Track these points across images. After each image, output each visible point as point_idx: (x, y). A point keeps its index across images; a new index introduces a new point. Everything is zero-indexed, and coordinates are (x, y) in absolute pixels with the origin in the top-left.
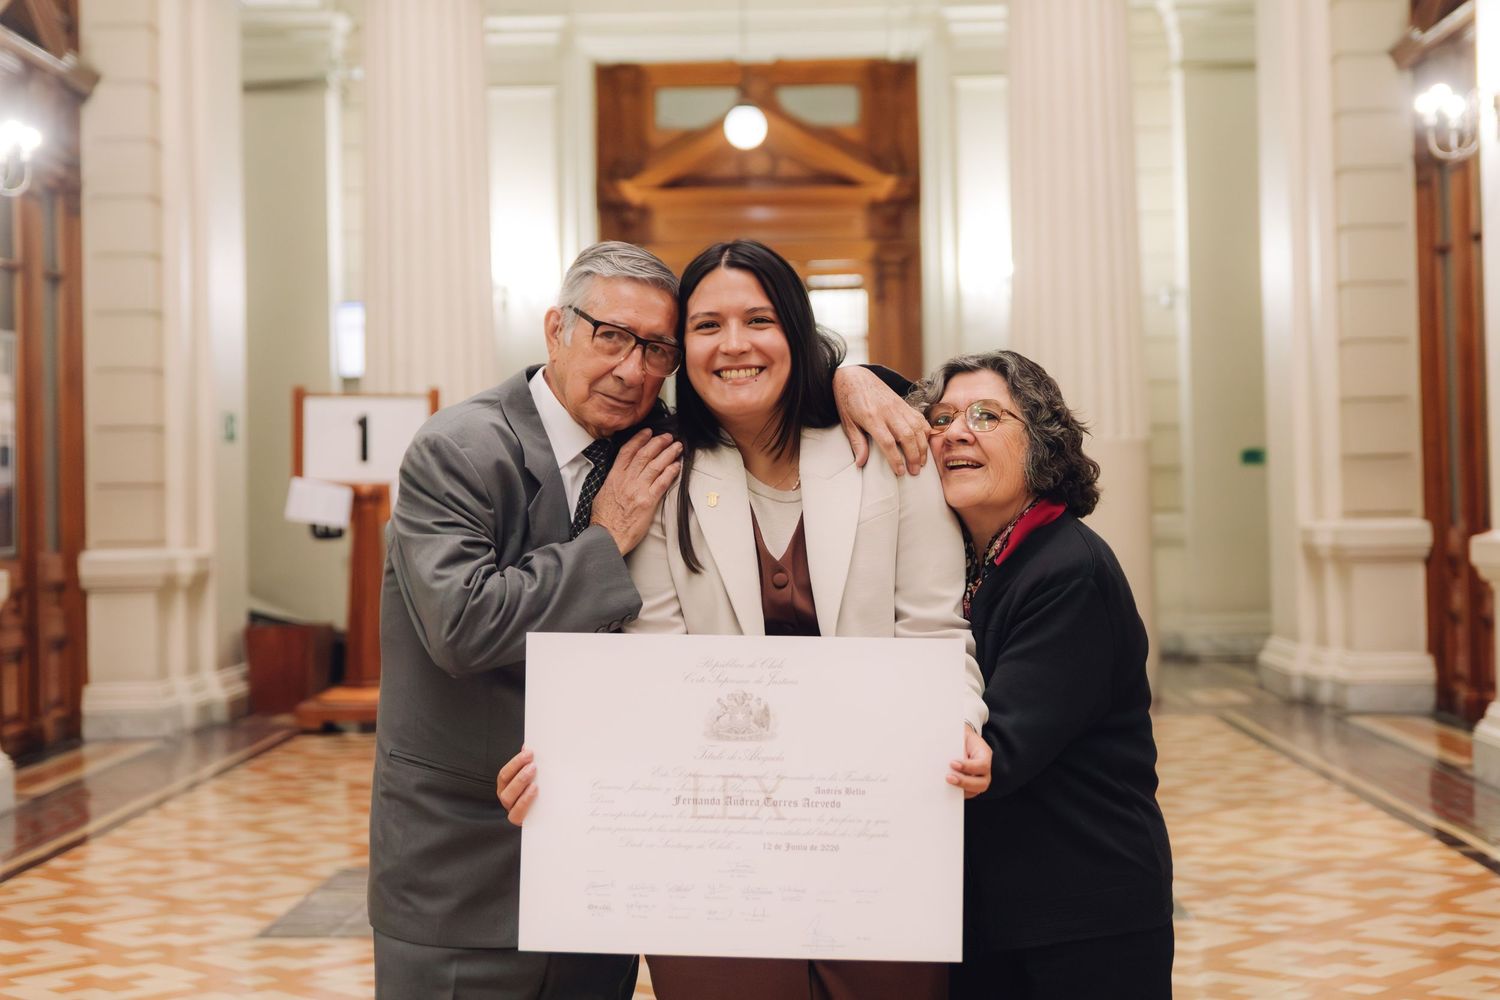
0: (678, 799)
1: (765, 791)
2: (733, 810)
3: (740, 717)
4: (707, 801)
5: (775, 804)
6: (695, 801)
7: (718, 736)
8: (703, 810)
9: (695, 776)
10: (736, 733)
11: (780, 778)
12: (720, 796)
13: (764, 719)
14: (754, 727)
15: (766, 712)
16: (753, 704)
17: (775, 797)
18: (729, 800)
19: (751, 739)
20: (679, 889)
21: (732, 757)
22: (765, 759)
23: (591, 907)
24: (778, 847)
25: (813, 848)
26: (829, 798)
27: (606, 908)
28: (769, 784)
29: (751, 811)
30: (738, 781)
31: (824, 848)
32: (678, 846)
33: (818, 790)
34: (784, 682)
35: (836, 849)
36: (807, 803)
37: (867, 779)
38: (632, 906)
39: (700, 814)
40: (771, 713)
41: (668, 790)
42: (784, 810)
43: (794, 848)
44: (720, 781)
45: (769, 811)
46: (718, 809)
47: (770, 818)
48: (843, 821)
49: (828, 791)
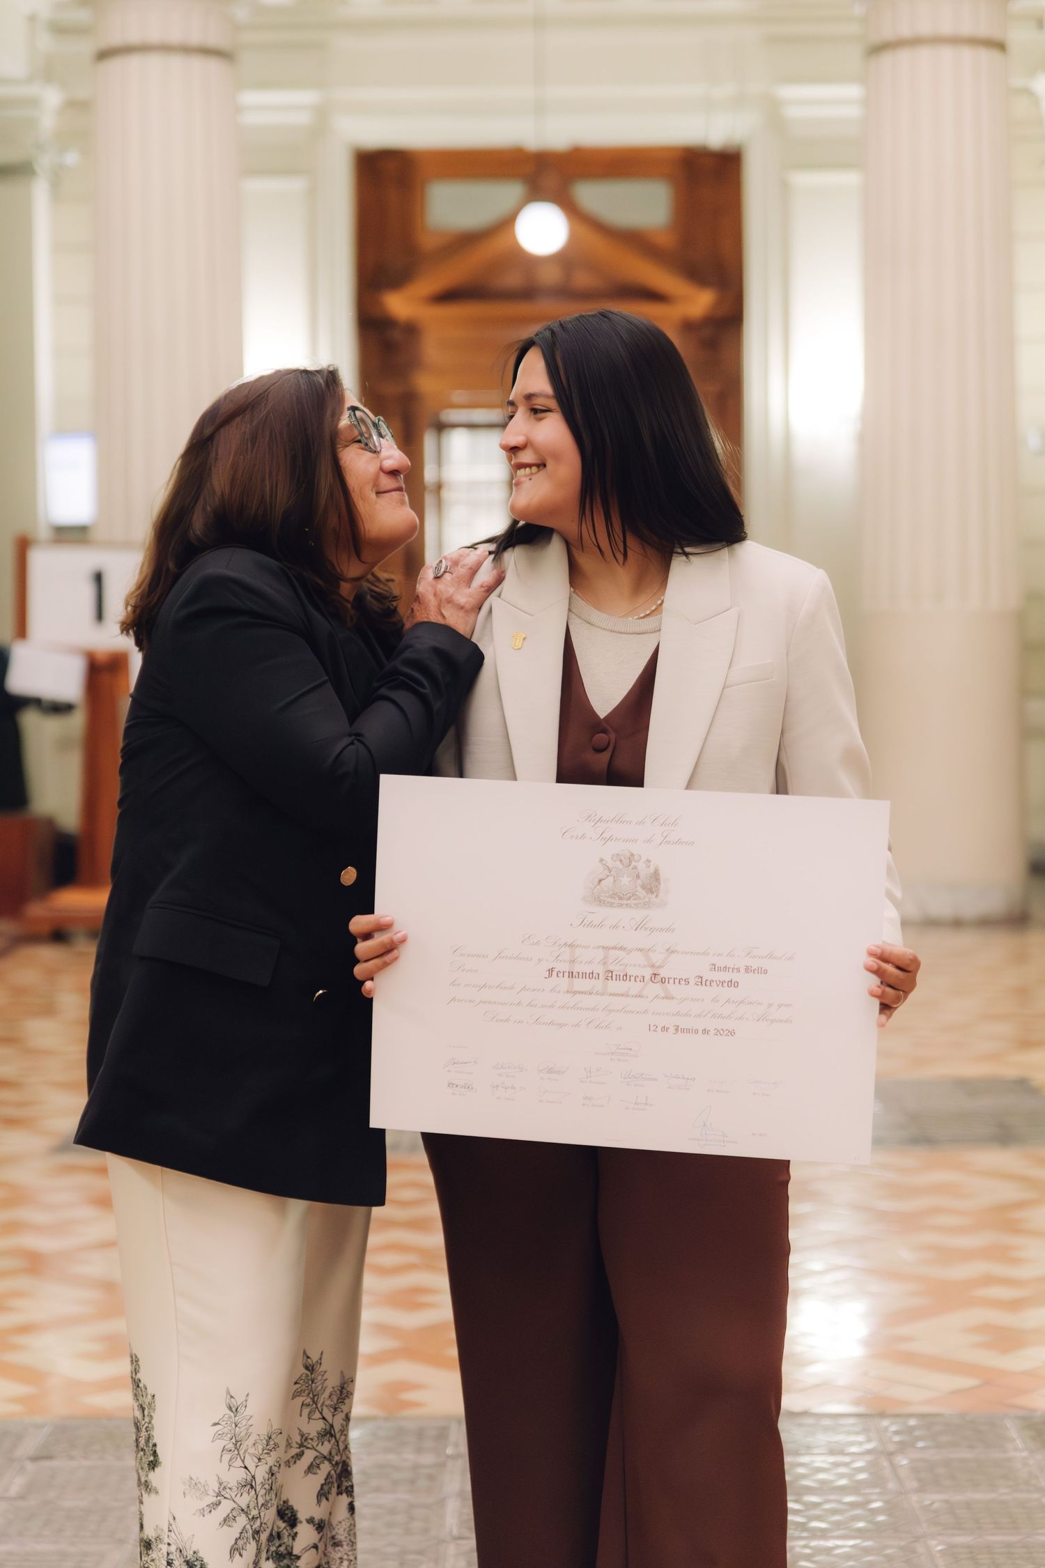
0: (551, 971)
1: (653, 966)
2: (614, 986)
3: (625, 880)
4: (584, 975)
5: (663, 981)
6: (571, 974)
7: (599, 901)
8: (579, 984)
9: (572, 946)
10: (620, 898)
11: (671, 951)
12: (599, 969)
13: (653, 883)
14: (641, 893)
15: (656, 876)
16: (641, 866)
17: (663, 973)
18: (610, 975)
19: (638, 906)
20: (550, 1071)
21: (615, 927)
22: (652, 930)
23: (450, 1085)
24: (665, 1029)
25: (705, 1031)
26: (726, 976)
27: (468, 1087)
28: (657, 958)
29: (634, 987)
30: (621, 954)
31: (718, 1032)
32: (551, 1023)
33: (714, 967)
34: (679, 842)
35: (732, 1033)
36: (701, 981)
37: (771, 956)
38: (498, 1086)
39: (576, 988)
40: (662, 878)
41: (540, 960)
42: (672, 988)
43: (683, 1031)
44: (600, 954)
45: (656, 988)
46: (597, 984)
47: (657, 997)
48: (742, 1002)
49: (725, 969)
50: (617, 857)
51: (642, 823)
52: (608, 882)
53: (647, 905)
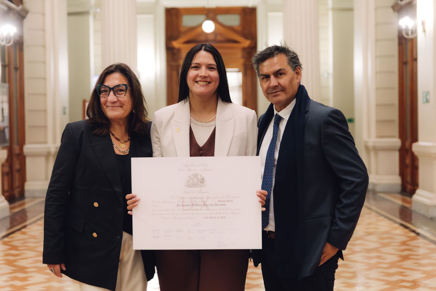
0: (178, 205)
1: (204, 202)
2: (194, 208)
3: (195, 180)
4: (186, 205)
5: (206, 205)
6: (183, 205)
7: (189, 186)
8: (185, 208)
9: (182, 198)
10: (194, 185)
11: (208, 198)
12: (190, 204)
13: (202, 181)
14: (200, 183)
15: (203, 179)
16: (199, 176)
17: (206, 203)
18: (193, 205)
19: (199, 187)
20: (179, 231)
21: (193, 192)
22: (203, 192)
23: (154, 237)
24: (208, 218)
25: (218, 218)
26: (222, 203)
27: (158, 237)
28: (205, 200)
29: (199, 208)
30: (195, 199)
31: (221, 218)
32: (179, 219)
33: (219, 201)
34: (208, 170)
35: (225, 217)
36: (216, 205)
37: (233, 197)
38: (166, 236)
40: (204, 179)
41: (175, 202)
42: (209, 207)
43: (212, 218)
44: (190, 199)
45: (205, 207)
46: (190, 208)
47: (205, 209)
48: (227, 209)
49: (222, 201)
50: (193, 175)
51: (198, 166)
52: (192, 180)
53: (201, 186)
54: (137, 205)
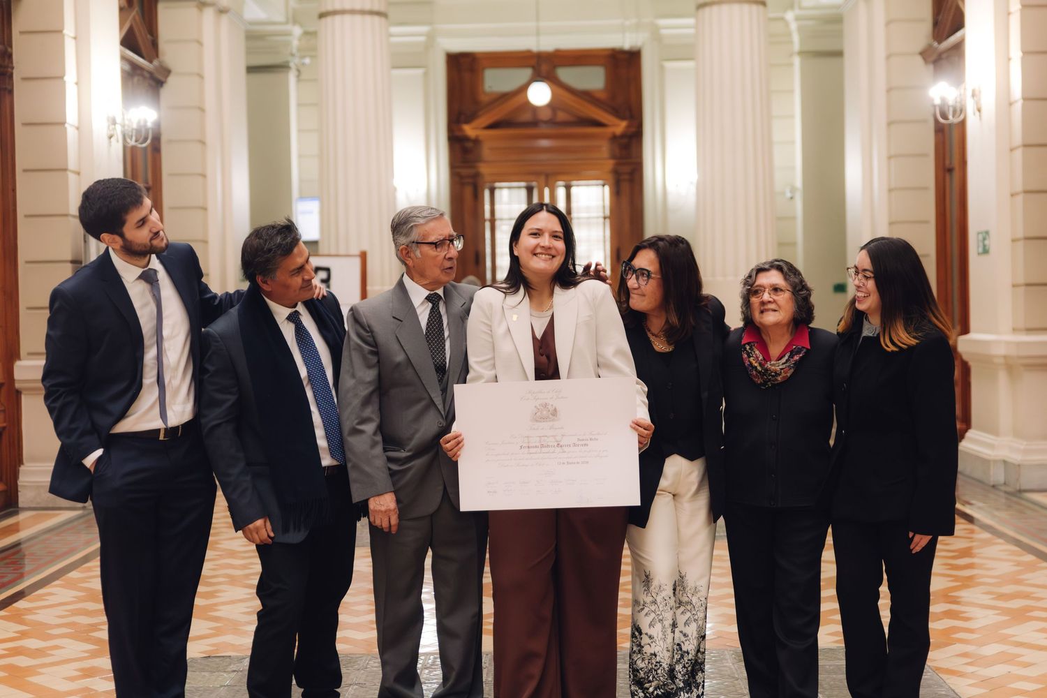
0: (521, 447)
1: (557, 441)
2: (544, 450)
3: (545, 412)
4: (533, 447)
5: (561, 446)
6: (529, 447)
7: (537, 421)
8: (532, 450)
9: (528, 437)
10: (543, 419)
11: (563, 436)
12: (538, 444)
13: (555, 413)
14: (551, 416)
15: (555, 410)
16: (550, 407)
17: (561, 444)
18: (542, 446)
19: (550, 421)
20: (524, 483)
21: (543, 429)
22: (556, 429)
23: (489, 491)
24: (564, 463)
25: (578, 463)
26: (583, 442)
27: (495, 492)
28: (558, 438)
29: (551, 449)
30: (546, 438)
31: (583, 463)
32: (523, 465)
33: (579, 439)
34: (562, 398)
35: (587, 462)
36: (575, 445)
37: (598, 434)
38: (505, 491)
39: (531, 452)
40: (558, 410)
41: (517, 443)
42: (566, 449)
43: (570, 464)
44: (538, 439)
45: (558, 449)
46: (539, 450)
47: (560, 452)
48: (590, 451)
49: (583, 440)
50: (541, 405)
51: (549, 392)
52: (539, 414)
53: (553, 420)
54: (463, 445)
